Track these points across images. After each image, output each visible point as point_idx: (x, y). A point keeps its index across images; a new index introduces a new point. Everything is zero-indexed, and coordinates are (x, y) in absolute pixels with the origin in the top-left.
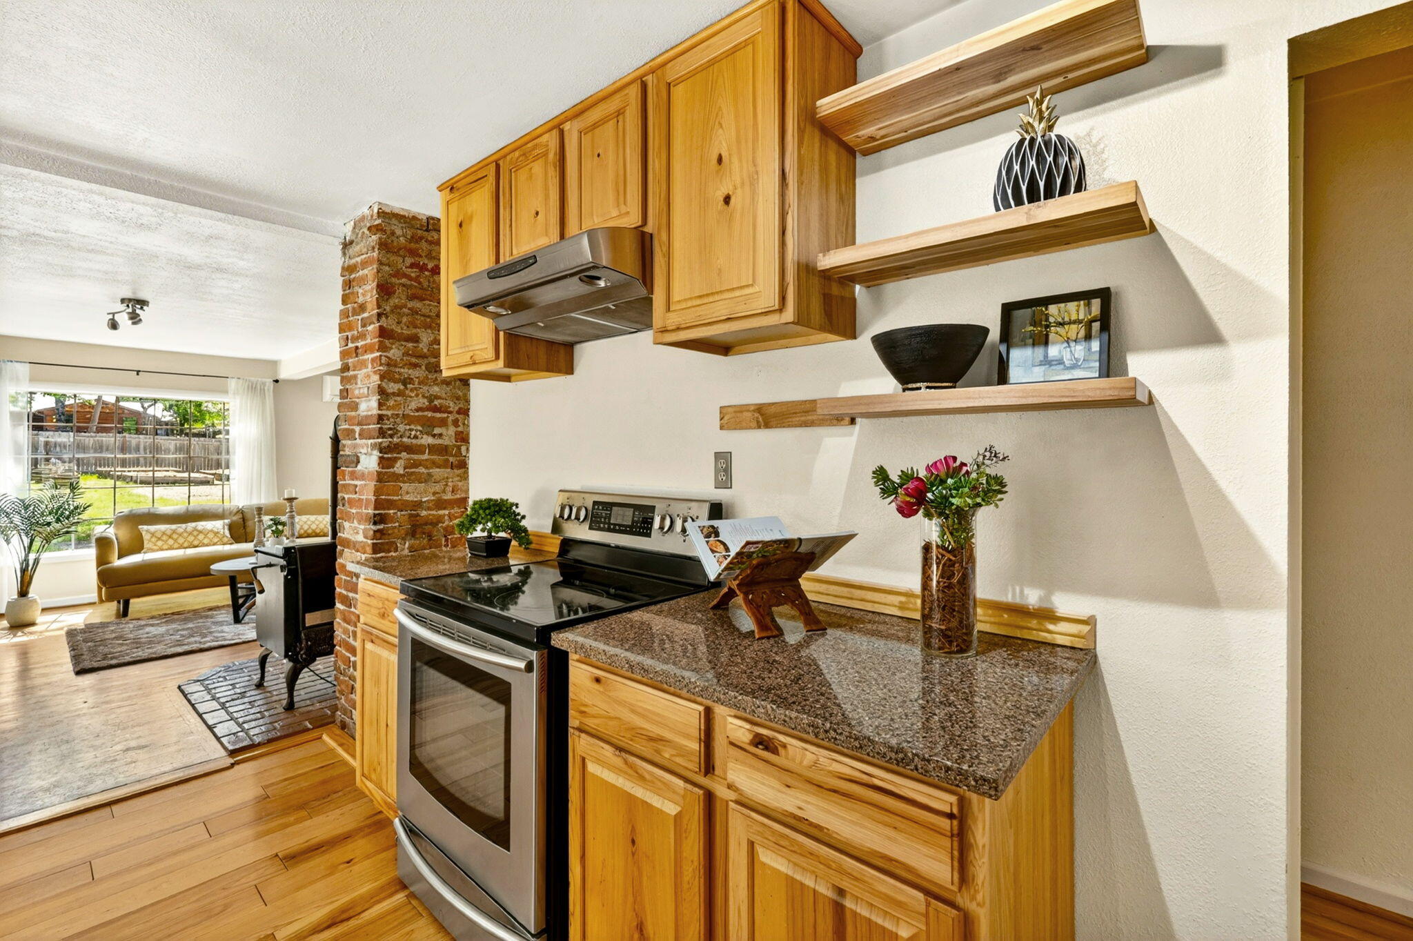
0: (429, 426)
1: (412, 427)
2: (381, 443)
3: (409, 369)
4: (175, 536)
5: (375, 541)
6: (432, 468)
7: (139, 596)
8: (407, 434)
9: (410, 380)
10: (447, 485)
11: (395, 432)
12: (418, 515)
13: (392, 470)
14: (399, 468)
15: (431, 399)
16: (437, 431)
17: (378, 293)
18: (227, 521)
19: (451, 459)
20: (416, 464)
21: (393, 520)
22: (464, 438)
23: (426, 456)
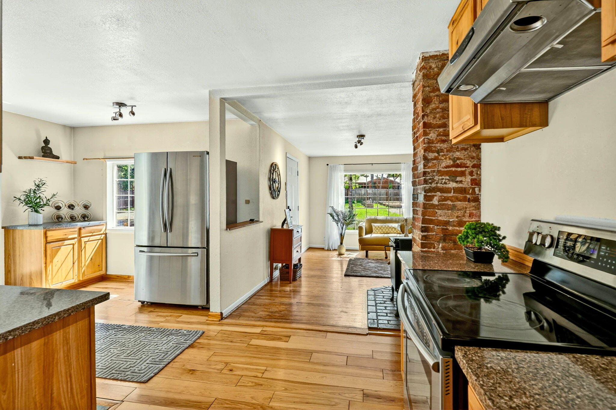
0: (453, 176)
1: (443, 177)
2: (425, 187)
3: (440, 144)
4: (382, 228)
5: (423, 241)
6: (455, 201)
7: (370, 250)
8: (440, 182)
9: (442, 150)
10: (465, 212)
11: (433, 180)
12: (447, 229)
13: (431, 202)
14: (435, 201)
15: (454, 160)
16: (459, 179)
17: (423, 104)
18: (399, 224)
19: (468, 196)
20: (446, 199)
21: (432, 230)
22: (477, 183)
23: (452, 194)
